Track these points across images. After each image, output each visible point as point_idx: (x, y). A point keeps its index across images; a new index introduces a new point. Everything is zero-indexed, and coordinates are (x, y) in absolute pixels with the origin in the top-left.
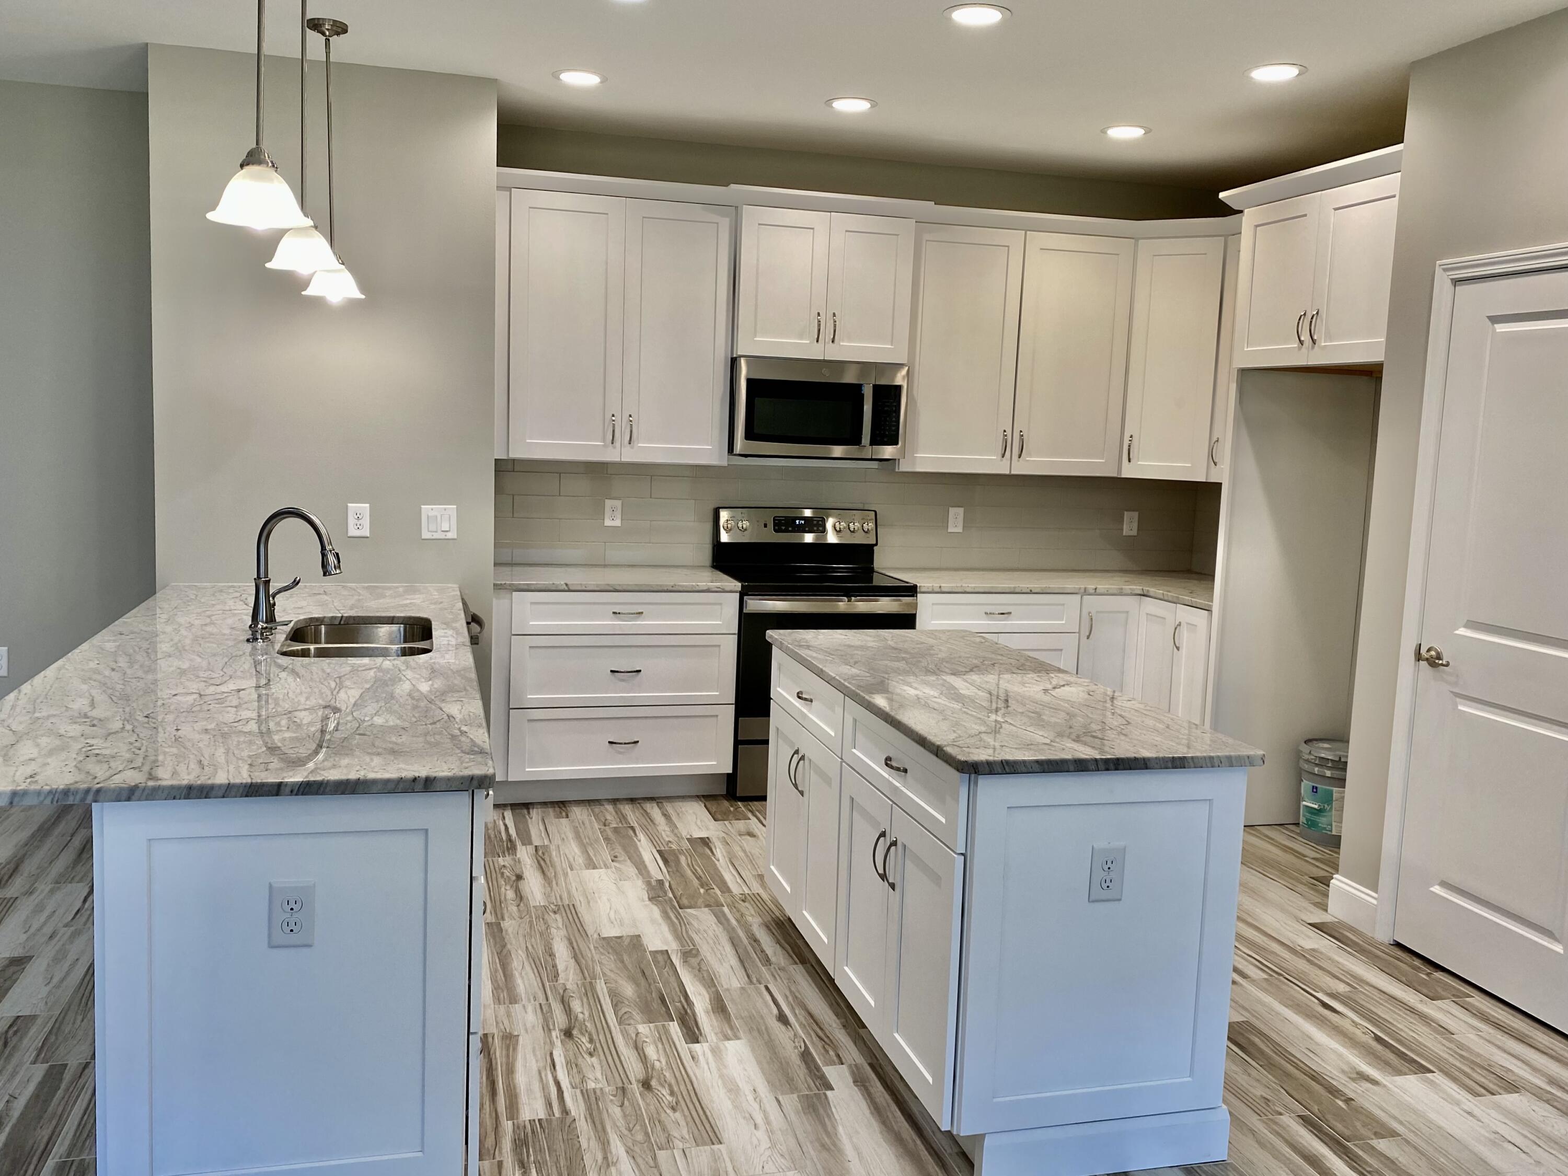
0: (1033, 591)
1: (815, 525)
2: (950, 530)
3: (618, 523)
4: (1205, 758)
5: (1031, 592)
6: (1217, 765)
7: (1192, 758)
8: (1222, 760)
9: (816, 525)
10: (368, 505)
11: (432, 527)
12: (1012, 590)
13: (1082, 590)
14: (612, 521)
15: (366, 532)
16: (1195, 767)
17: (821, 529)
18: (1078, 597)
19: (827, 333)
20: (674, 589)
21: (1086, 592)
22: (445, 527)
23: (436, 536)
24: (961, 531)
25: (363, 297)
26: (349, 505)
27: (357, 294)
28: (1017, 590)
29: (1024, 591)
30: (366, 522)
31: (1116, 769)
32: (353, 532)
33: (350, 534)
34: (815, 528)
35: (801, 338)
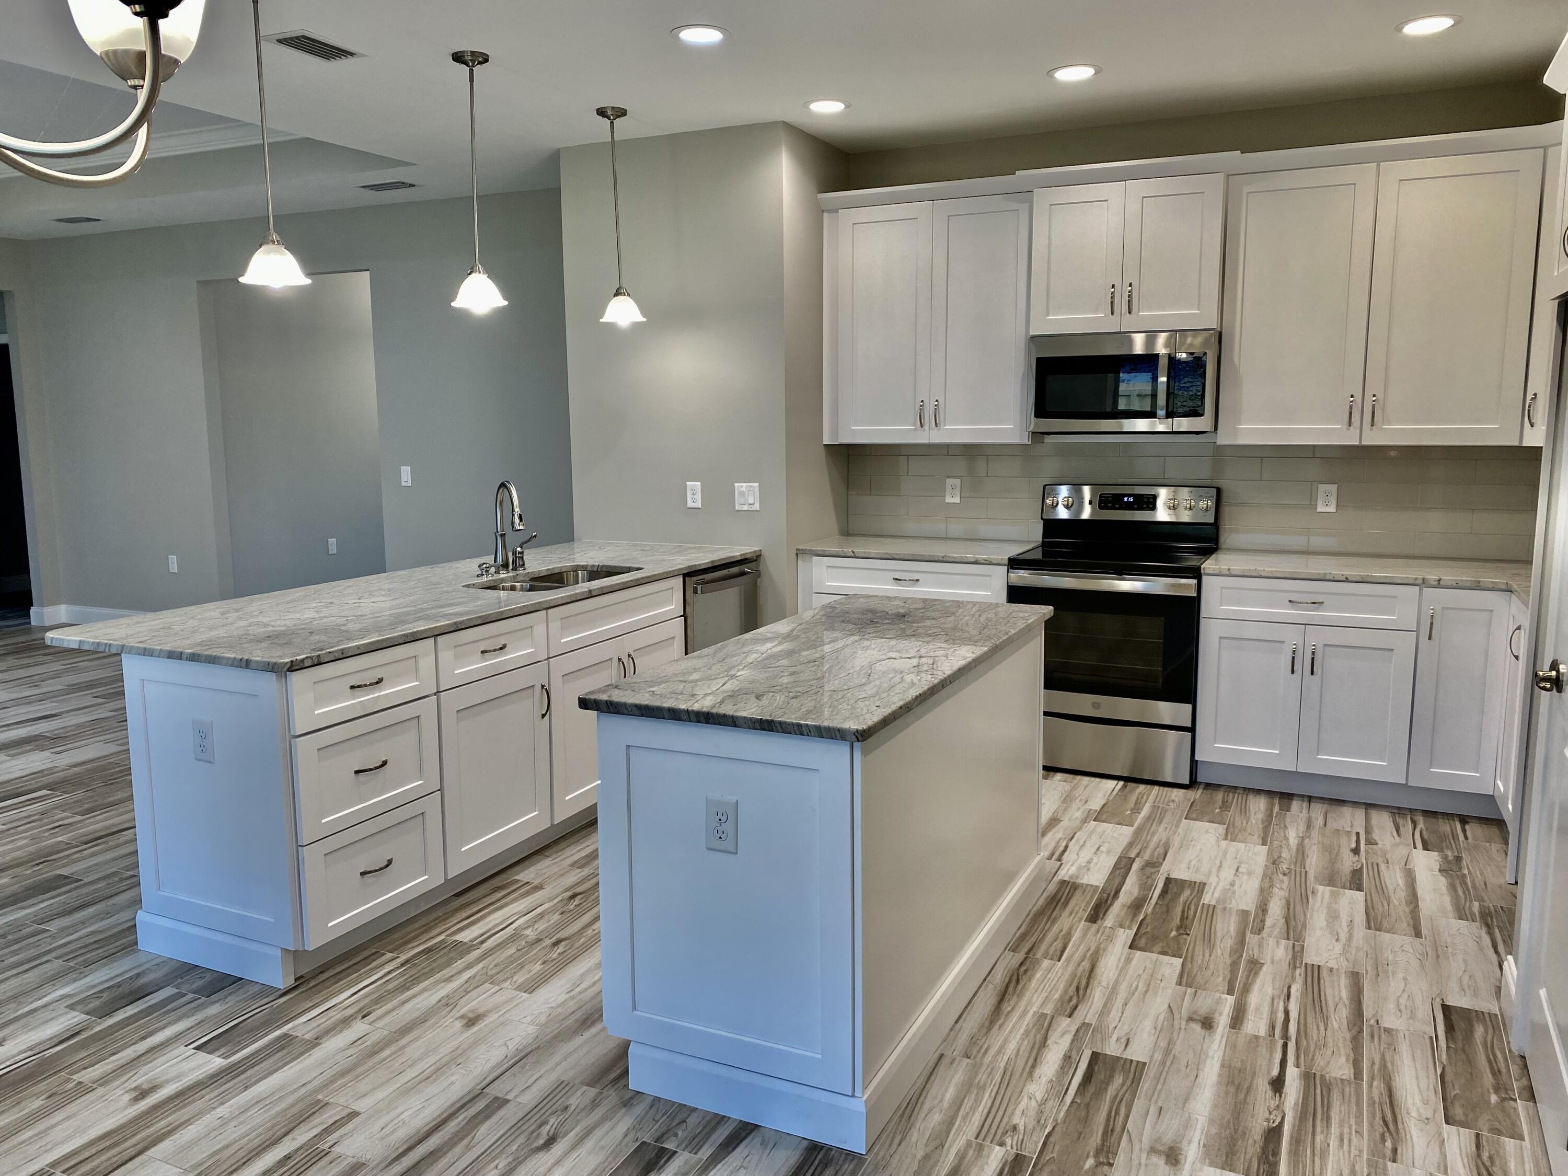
0: (1350, 579)
1: (1145, 503)
2: (1319, 510)
3: (957, 500)
4: (793, 724)
5: (1347, 580)
6: (805, 733)
7: (780, 722)
8: (811, 730)
9: (1150, 503)
10: (699, 483)
11: (742, 501)
12: (1321, 577)
13: (1420, 582)
14: (953, 498)
15: (698, 504)
16: (783, 732)
17: (1151, 506)
18: (1417, 588)
19: (1121, 305)
20: (944, 559)
21: (1424, 583)
22: (751, 501)
23: (745, 508)
24: (1334, 510)
25: (645, 320)
26: (688, 483)
27: (640, 318)
28: (1328, 577)
29: (1336, 578)
30: (698, 496)
31: (707, 723)
32: (690, 504)
33: (689, 506)
34: (1145, 506)
35: (1095, 312)
